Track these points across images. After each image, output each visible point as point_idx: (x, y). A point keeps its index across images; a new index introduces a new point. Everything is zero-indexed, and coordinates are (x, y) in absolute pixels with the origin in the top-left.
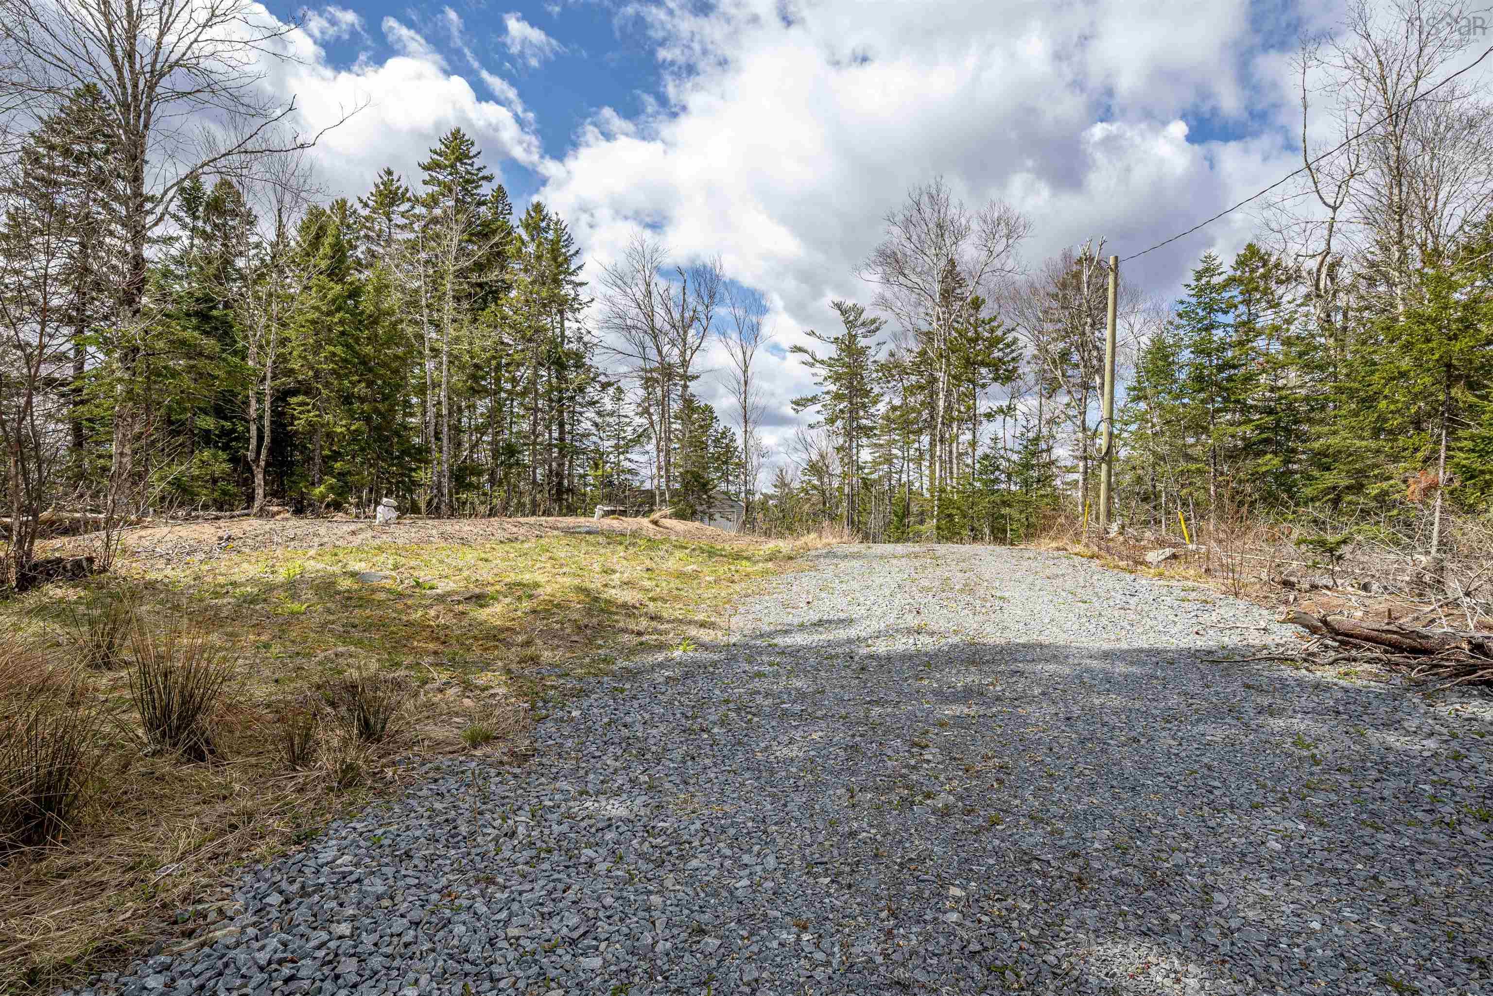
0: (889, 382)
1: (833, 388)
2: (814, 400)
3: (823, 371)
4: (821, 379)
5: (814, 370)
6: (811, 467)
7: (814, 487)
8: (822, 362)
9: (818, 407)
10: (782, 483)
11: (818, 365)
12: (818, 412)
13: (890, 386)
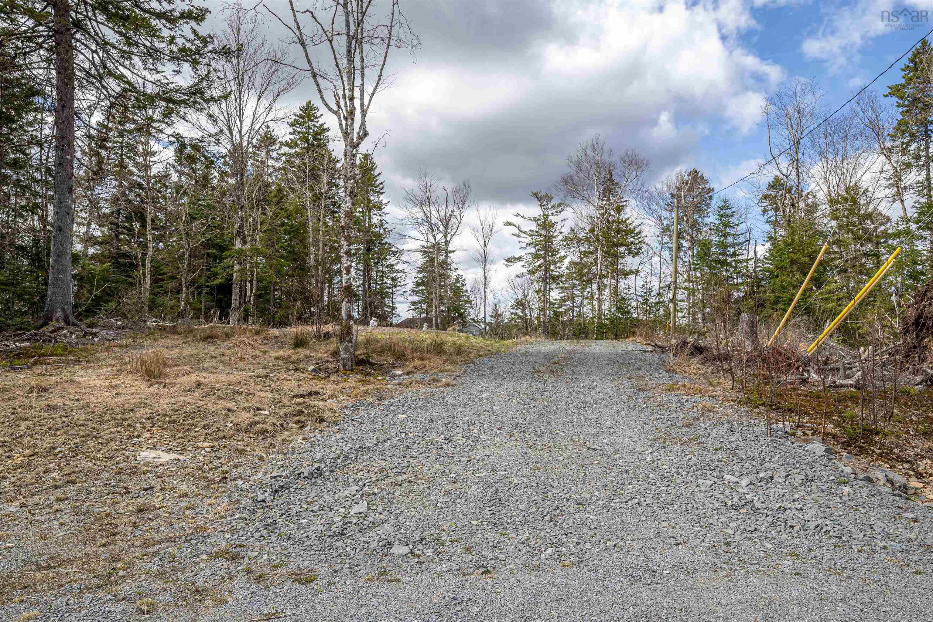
0: (570, 248)
1: (533, 250)
2: (520, 259)
3: (526, 239)
4: (524, 245)
5: (520, 239)
6: (517, 303)
7: (520, 317)
8: (525, 233)
9: (522, 263)
10: (497, 315)
11: (523, 235)
12: (523, 266)
13: (571, 250)
